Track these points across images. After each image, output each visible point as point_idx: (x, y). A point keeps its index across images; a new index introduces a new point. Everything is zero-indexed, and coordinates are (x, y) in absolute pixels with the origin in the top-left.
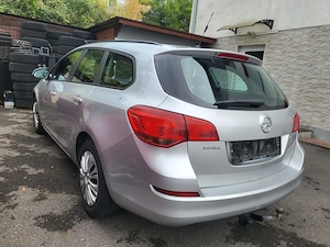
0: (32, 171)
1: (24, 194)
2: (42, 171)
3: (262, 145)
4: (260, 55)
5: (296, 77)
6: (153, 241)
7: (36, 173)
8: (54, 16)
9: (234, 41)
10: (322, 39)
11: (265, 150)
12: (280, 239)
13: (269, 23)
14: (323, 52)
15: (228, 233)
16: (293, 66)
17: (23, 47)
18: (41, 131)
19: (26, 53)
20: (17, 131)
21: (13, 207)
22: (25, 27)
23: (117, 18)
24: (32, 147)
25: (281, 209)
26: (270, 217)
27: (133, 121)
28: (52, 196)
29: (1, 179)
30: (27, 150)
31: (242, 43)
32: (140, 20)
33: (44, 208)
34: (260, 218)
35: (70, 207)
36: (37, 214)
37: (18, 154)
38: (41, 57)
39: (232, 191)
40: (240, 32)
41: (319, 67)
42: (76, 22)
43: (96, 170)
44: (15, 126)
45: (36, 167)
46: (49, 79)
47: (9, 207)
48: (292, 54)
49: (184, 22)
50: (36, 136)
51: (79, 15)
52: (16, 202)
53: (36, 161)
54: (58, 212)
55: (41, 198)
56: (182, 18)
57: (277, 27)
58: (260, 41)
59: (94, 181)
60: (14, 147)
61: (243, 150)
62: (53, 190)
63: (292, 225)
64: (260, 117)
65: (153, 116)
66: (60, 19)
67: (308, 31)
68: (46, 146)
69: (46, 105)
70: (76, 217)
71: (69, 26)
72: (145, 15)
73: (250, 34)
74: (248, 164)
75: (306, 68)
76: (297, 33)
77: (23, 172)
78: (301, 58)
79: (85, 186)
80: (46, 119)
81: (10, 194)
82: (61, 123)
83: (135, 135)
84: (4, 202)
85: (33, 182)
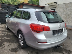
0: (7, 39)
1: (6, 44)
2: (9, 38)
3: (59, 30)
4: (55, 10)
5: (63, 14)
6: (36, 53)
7: (8, 39)
8: (8, 2)
9: (49, 7)
10: (68, 6)
11: (60, 32)
12: (63, 50)
13: (56, 3)
14: (68, 9)
15: (52, 50)
16: (62, 12)
17: (2, 10)
18: (8, 29)
19: (3, 11)
20: (2, 29)
21: (4, 47)
22: (2, 5)
23: (23, 3)
24: (6, 33)
25: (64, 44)
26: (62, 46)
27: (31, 27)
28: (12, 44)
29: (0, 41)
30: (5, 34)
31: (51, 7)
32: (28, 3)
33: (11, 47)
34: (59, 47)
35: (17, 46)
36: (10, 48)
37: (3, 35)
38: (6, 12)
39: (53, 41)
40: (50, 5)
41: (68, 12)
42: (13, 4)
43: (22, 38)
44: (2, 28)
45: (8, 37)
46: (9, 17)
47: (3, 47)
48: (62, 9)
49: (37, 3)
50: (7, 30)
51: (14, 2)
52: (4, 46)
53: (8, 36)
54: (14, 48)
55: (10, 45)
56: (37, 2)
57: (58, 3)
58: (55, 7)
59: (22, 40)
60: (2, 33)
61: (55, 32)
62: (12, 43)
63: (65, 47)
64: (59, 25)
65: (36, 26)
66: (10, 3)
67: (65, 4)
68: (9, 32)
69: (9, 23)
70: (18, 49)
71: (12, 5)
72: (29, 1)
73: (52, 5)
74: (56, 35)
75: (65, 12)
76: (63, 5)
77: (5, 39)
78: (64, 10)
79: (20, 41)
80: (9, 26)
81: (3, 44)
82: (12, 27)
83: (32, 30)
84: (2, 46)
85: (8, 41)
